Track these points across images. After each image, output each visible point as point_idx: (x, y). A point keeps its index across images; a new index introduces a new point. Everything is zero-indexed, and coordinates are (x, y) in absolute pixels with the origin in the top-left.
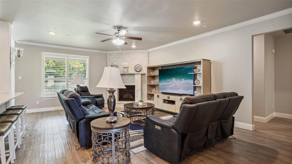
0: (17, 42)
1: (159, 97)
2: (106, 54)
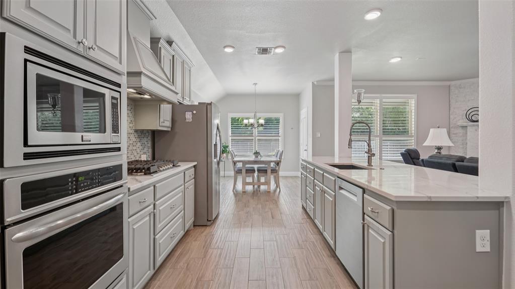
0: (316, 83)
2: (449, 86)
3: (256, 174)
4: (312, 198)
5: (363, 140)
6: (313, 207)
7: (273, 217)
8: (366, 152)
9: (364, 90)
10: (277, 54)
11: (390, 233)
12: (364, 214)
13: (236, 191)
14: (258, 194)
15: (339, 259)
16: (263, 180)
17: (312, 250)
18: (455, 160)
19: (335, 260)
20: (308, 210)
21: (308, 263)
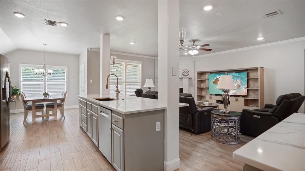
0: (90, 49)
1: (211, 98)
2: (154, 59)
3: (45, 109)
4: (86, 120)
5: (114, 84)
6: (86, 125)
7: (58, 137)
8: (115, 91)
9: (116, 57)
10: (62, 27)
11: (123, 131)
12: (112, 124)
13: (27, 123)
14: (47, 123)
15: (101, 152)
16: (51, 112)
17: (85, 151)
18: (154, 93)
19: (99, 153)
20: (83, 128)
21: (82, 159)
